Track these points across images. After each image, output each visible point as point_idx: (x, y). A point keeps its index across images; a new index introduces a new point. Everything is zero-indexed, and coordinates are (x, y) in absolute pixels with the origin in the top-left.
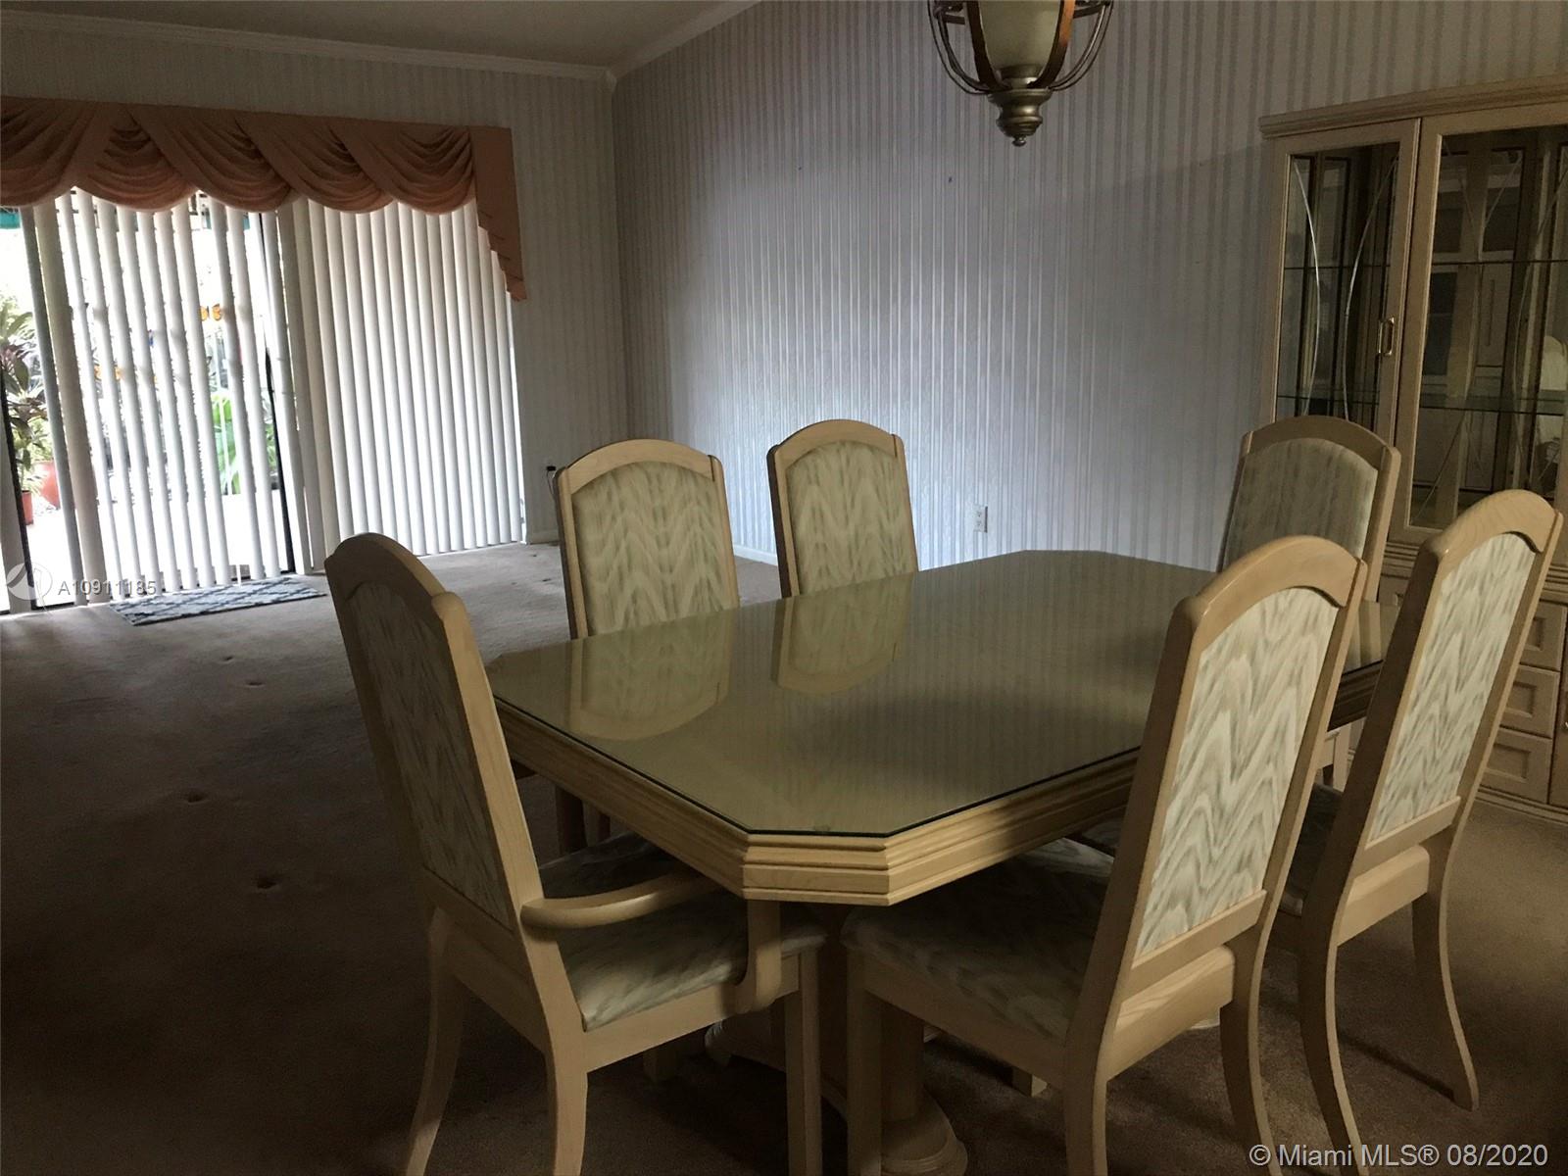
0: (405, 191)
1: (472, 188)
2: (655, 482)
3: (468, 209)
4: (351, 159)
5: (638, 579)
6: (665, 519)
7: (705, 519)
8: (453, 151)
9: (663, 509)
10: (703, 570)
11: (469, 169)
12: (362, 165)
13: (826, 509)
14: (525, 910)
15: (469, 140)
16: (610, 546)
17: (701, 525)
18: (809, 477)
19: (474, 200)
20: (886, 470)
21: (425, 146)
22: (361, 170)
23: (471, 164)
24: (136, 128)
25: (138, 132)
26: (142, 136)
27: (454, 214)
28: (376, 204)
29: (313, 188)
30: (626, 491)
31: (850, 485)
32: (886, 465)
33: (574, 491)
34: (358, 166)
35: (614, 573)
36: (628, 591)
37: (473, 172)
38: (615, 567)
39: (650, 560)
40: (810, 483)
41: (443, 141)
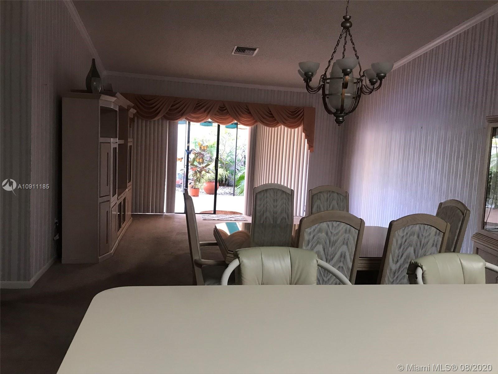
0: (284, 123)
1: (302, 123)
2: (275, 193)
3: (300, 128)
4: (272, 114)
5: (268, 214)
6: (276, 202)
7: (287, 204)
8: (298, 114)
9: (276, 200)
10: (284, 215)
11: (302, 118)
12: (275, 116)
13: (321, 206)
14: (195, 260)
15: (303, 111)
16: (262, 205)
17: (285, 204)
18: (318, 198)
19: (302, 126)
20: (341, 200)
21: (291, 112)
22: (274, 117)
23: (303, 116)
24: (224, 106)
25: (224, 107)
26: (225, 108)
27: (296, 129)
28: (277, 126)
29: (262, 121)
30: (268, 195)
31: (330, 202)
32: (341, 198)
33: (257, 192)
34: (273, 116)
35: (262, 212)
36: (265, 216)
37: (303, 119)
38: (263, 210)
39: (271, 211)
40: (318, 199)
41: (295, 111)
